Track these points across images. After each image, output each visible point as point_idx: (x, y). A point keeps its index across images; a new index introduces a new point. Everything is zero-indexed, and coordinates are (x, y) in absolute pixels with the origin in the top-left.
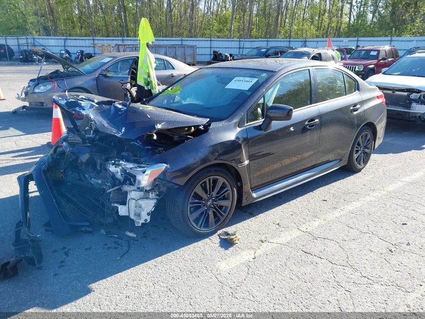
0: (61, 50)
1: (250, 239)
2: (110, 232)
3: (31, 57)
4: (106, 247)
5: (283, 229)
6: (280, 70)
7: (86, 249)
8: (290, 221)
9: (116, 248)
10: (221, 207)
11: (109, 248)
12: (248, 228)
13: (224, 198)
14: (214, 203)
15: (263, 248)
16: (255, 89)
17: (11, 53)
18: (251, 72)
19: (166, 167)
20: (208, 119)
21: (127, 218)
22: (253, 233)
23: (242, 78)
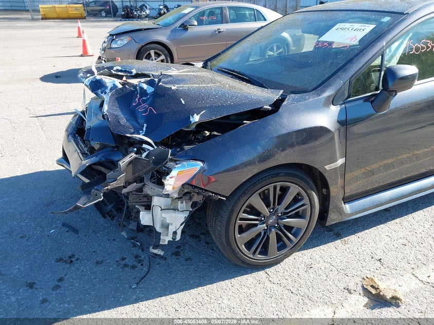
0: (160, 5)
1: (330, 283)
2: (136, 237)
3: (131, 13)
4: (123, 262)
5: (387, 271)
6: (416, 11)
7: (97, 263)
8: (400, 256)
9: (134, 267)
10: (289, 228)
11: (126, 265)
12: (329, 260)
13: (297, 216)
14: (280, 221)
15: (350, 305)
16: (368, 43)
17: (115, 9)
18: (365, 15)
19: (202, 168)
20: (282, 91)
21: (150, 230)
22: (337, 272)
23: (347, 25)
